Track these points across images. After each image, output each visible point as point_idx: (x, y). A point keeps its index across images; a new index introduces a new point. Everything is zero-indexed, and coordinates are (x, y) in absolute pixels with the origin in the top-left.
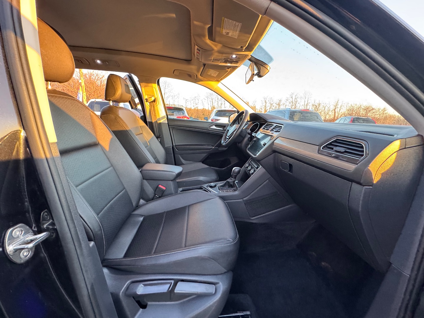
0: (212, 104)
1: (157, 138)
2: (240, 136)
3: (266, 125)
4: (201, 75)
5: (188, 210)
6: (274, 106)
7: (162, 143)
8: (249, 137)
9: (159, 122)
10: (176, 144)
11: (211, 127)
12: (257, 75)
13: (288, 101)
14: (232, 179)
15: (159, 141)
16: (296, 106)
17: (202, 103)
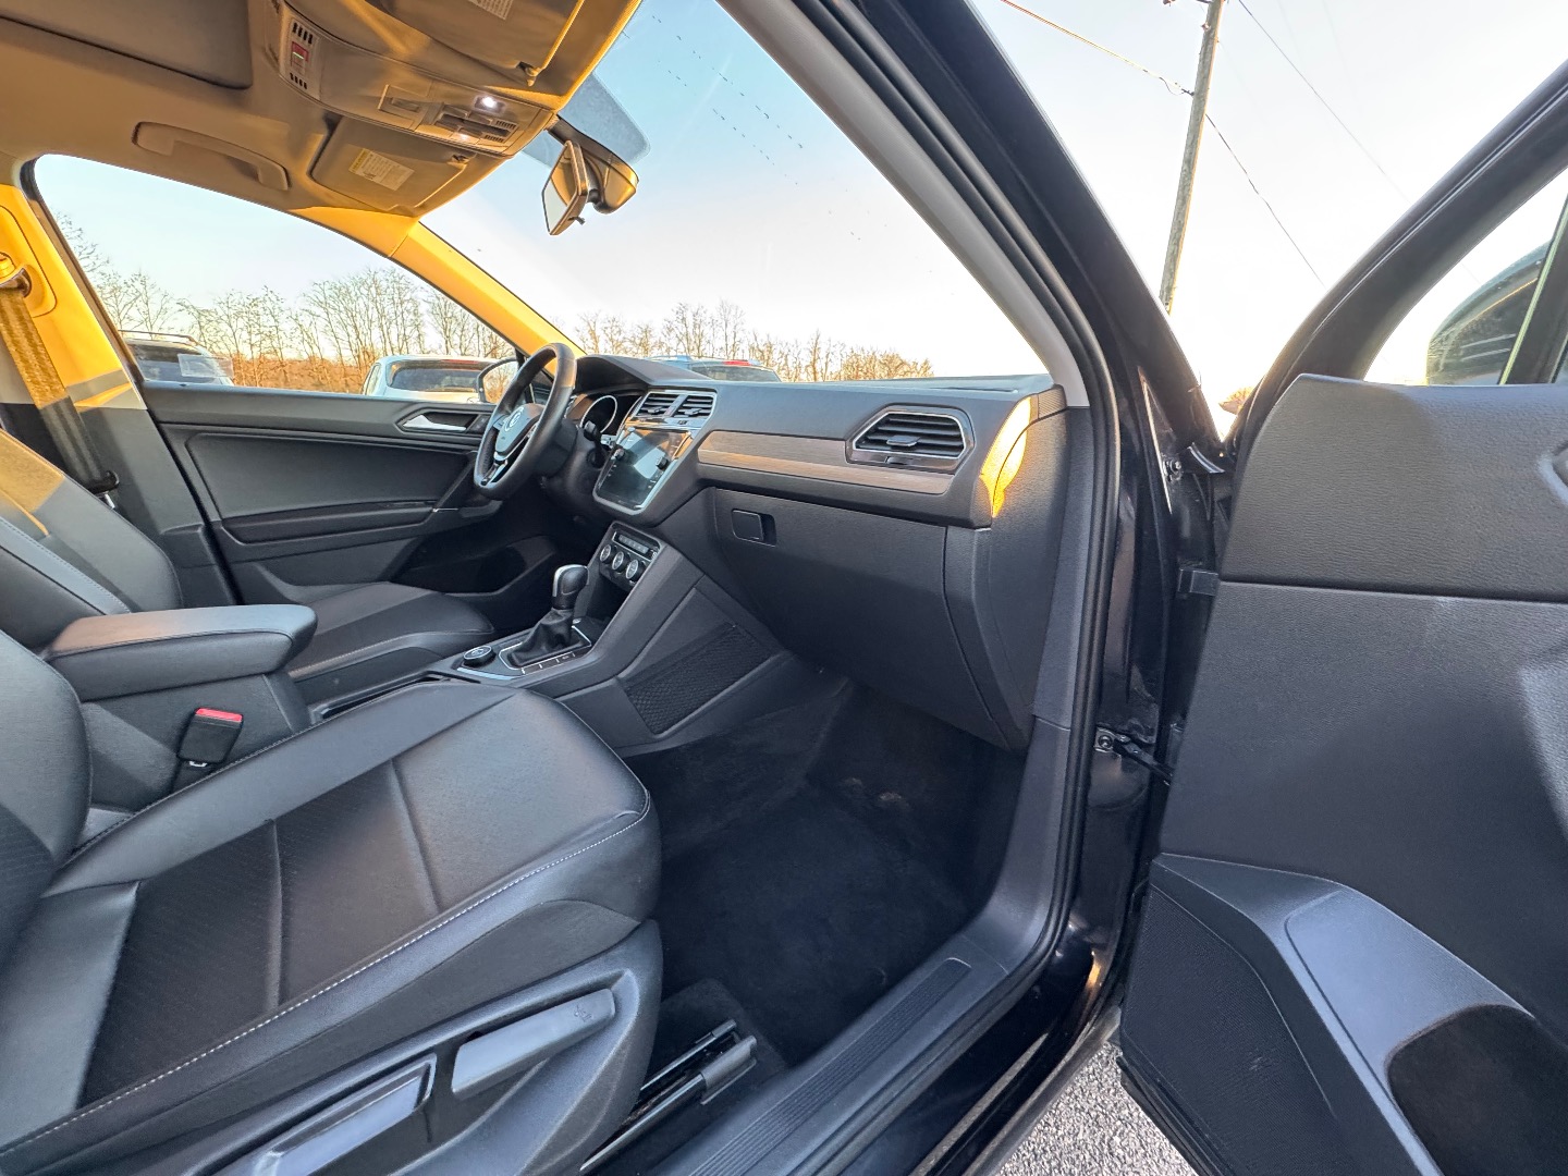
0: (353, 335)
1: (96, 489)
2: (558, 447)
3: (648, 400)
4: (310, 173)
5: (401, 778)
7: (133, 511)
8: (591, 451)
9: (82, 405)
10: (227, 515)
11: (409, 424)
12: (595, 201)
13: (673, 334)
14: (559, 612)
15: (113, 506)
16: (701, 348)
17: (299, 331)
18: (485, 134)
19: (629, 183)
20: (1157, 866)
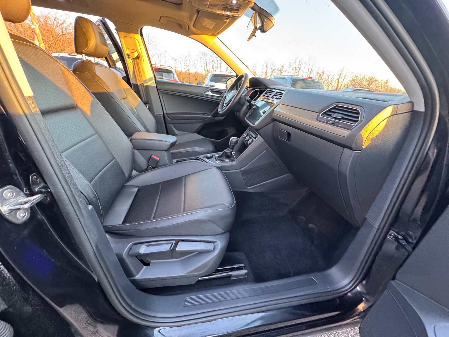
0: (206, 66)
1: (145, 104)
2: (239, 103)
3: (267, 92)
4: (193, 26)
5: (185, 180)
6: (275, 73)
7: (151, 110)
8: (248, 105)
9: (145, 85)
10: (167, 112)
11: (207, 93)
12: (261, 29)
13: (291, 68)
14: (230, 149)
15: (148, 108)
16: (299, 72)
17: (194, 65)
18: (233, 11)
19: (272, 22)
20: (391, 283)
